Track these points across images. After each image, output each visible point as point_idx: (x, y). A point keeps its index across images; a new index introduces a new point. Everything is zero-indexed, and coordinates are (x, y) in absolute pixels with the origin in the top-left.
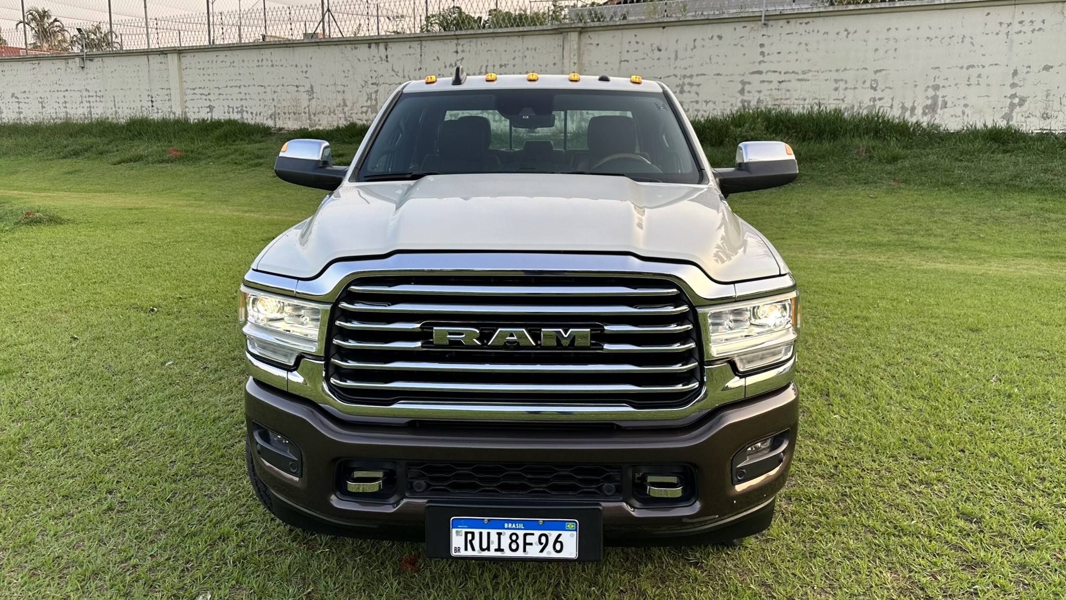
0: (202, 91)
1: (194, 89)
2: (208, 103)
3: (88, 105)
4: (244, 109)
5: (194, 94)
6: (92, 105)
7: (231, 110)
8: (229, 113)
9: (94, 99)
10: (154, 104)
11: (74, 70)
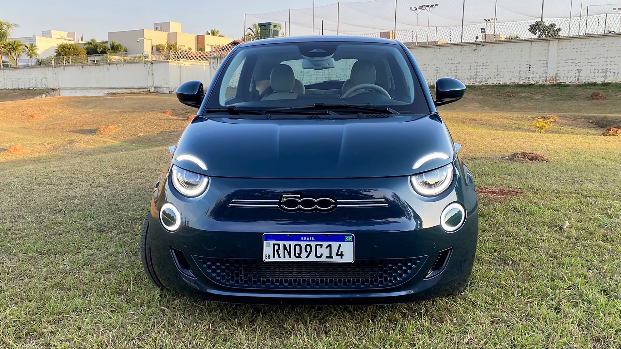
0: (573, 61)
1: (566, 60)
2: (578, 68)
3: (476, 70)
4: (608, 70)
5: (566, 63)
6: (478, 70)
7: (597, 71)
8: (594, 73)
9: (481, 67)
10: (530, 69)
11: (468, 52)
